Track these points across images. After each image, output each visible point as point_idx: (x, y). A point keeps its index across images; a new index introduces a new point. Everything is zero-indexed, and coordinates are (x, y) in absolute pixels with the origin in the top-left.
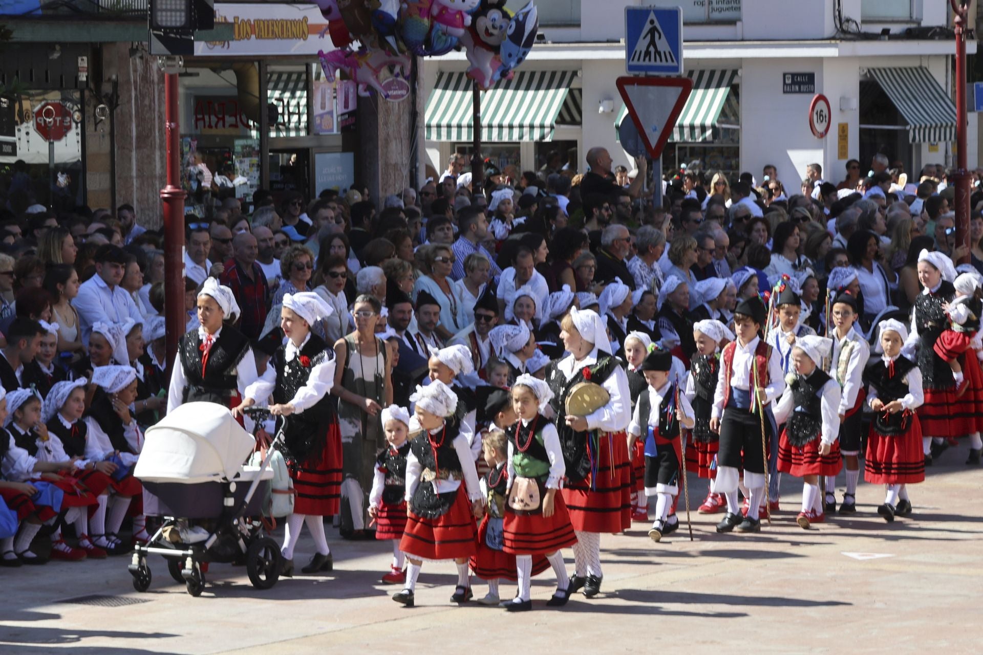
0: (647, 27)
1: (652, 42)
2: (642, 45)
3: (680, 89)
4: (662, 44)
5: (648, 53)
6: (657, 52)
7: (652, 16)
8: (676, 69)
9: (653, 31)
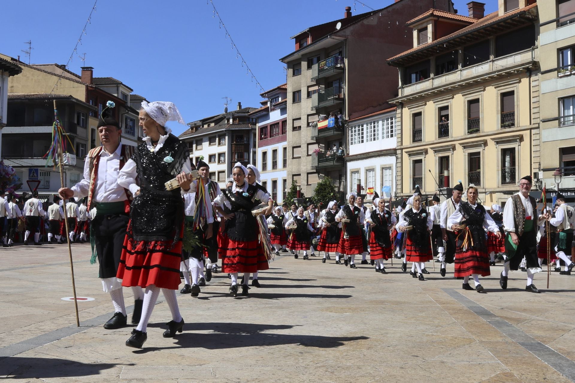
0: (33, 171)
1: (33, 174)
2: (31, 175)
3: (38, 183)
4: (35, 175)
5: (32, 176)
6: (34, 176)
7: (33, 170)
8: (38, 179)
9: (33, 172)
